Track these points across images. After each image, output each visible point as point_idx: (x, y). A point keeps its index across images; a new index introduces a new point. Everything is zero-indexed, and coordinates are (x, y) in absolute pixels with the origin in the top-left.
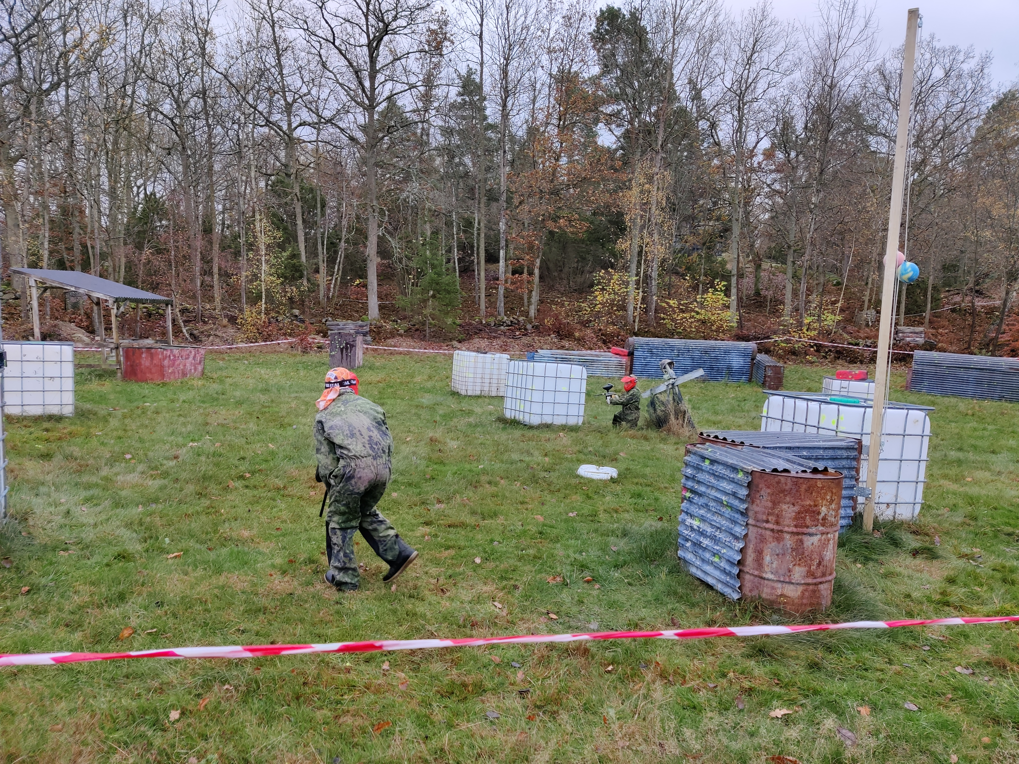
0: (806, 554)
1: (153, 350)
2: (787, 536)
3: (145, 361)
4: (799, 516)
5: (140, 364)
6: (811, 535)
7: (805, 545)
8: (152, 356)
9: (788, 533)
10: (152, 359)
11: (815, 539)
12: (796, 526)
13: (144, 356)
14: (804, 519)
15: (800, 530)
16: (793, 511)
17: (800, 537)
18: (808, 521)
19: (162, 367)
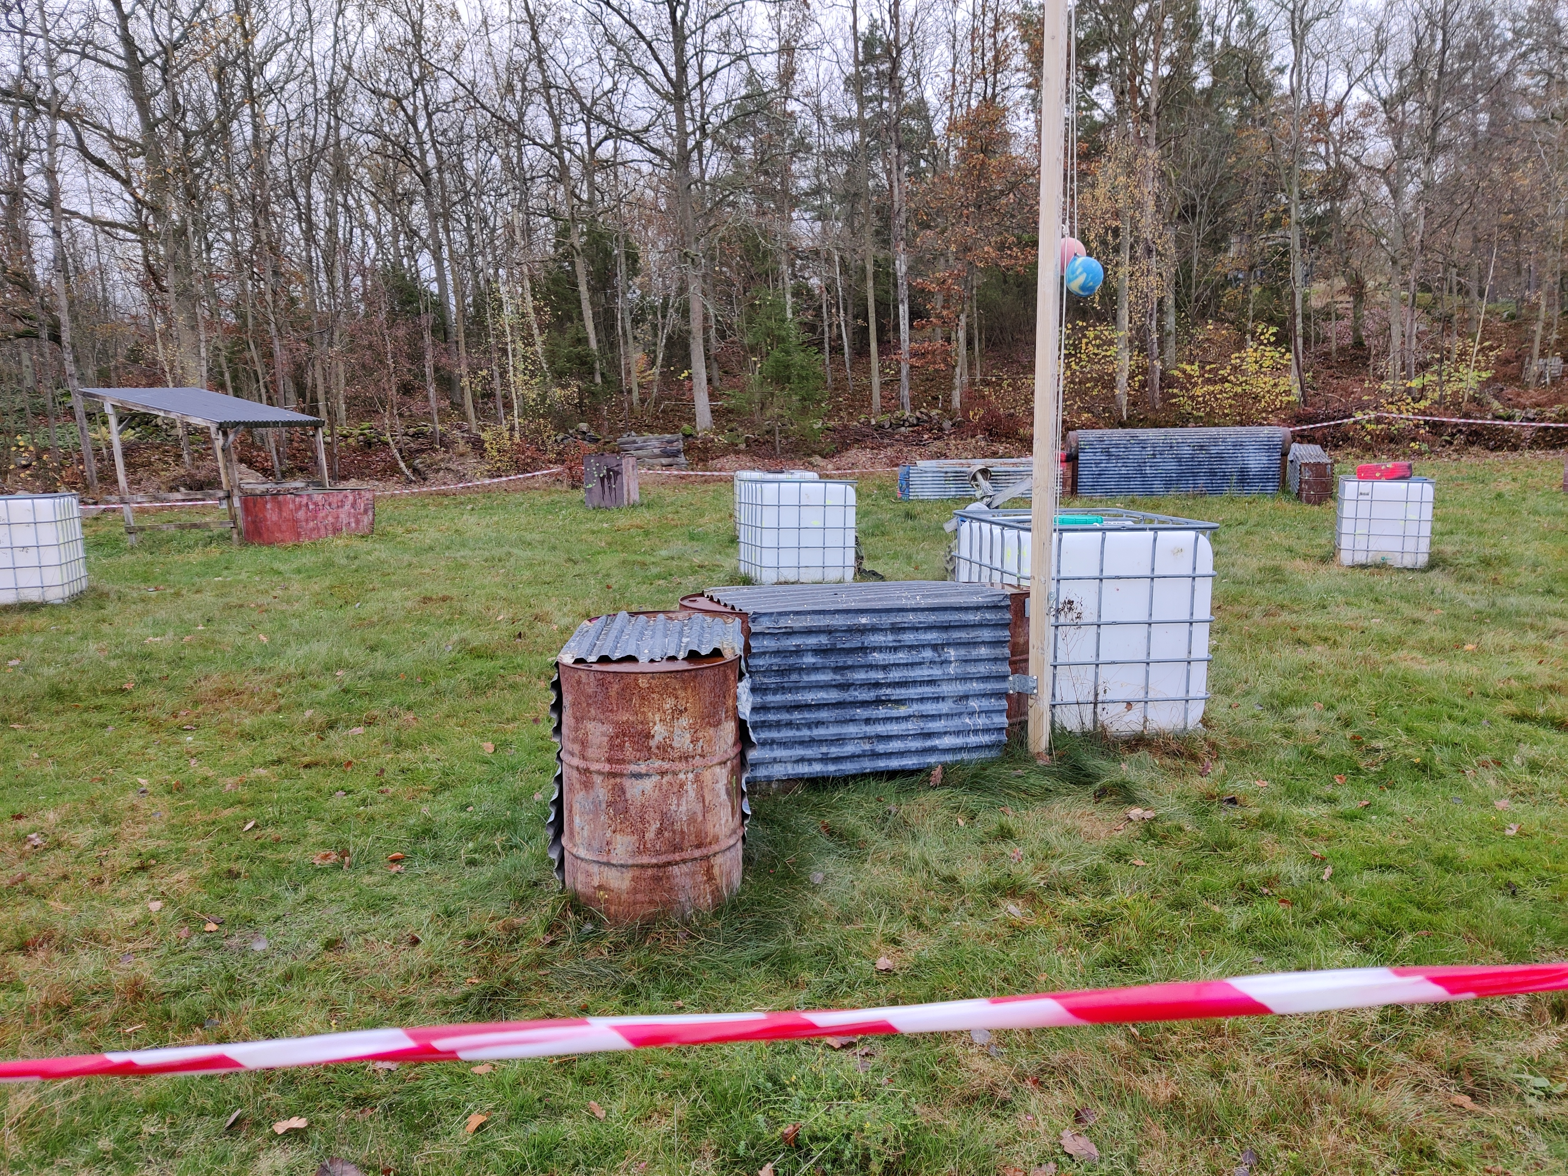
0: (633, 811)
1: (280, 498)
2: (598, 779)
3: (271, 514)
4: (616, 743)
5: (265, 519)
6: (638, 776)
7: (628, 796)
8: (280, 506)
9: (599, 773)
10: (280, 510)
11: (648, 784)
12: (609, 761)
13: (269, 506)
14: (621, 747)
15: (617, 768)
16: (603, 734)
17: (618, 780)
18: (629, 751)
19: (296, 521)
